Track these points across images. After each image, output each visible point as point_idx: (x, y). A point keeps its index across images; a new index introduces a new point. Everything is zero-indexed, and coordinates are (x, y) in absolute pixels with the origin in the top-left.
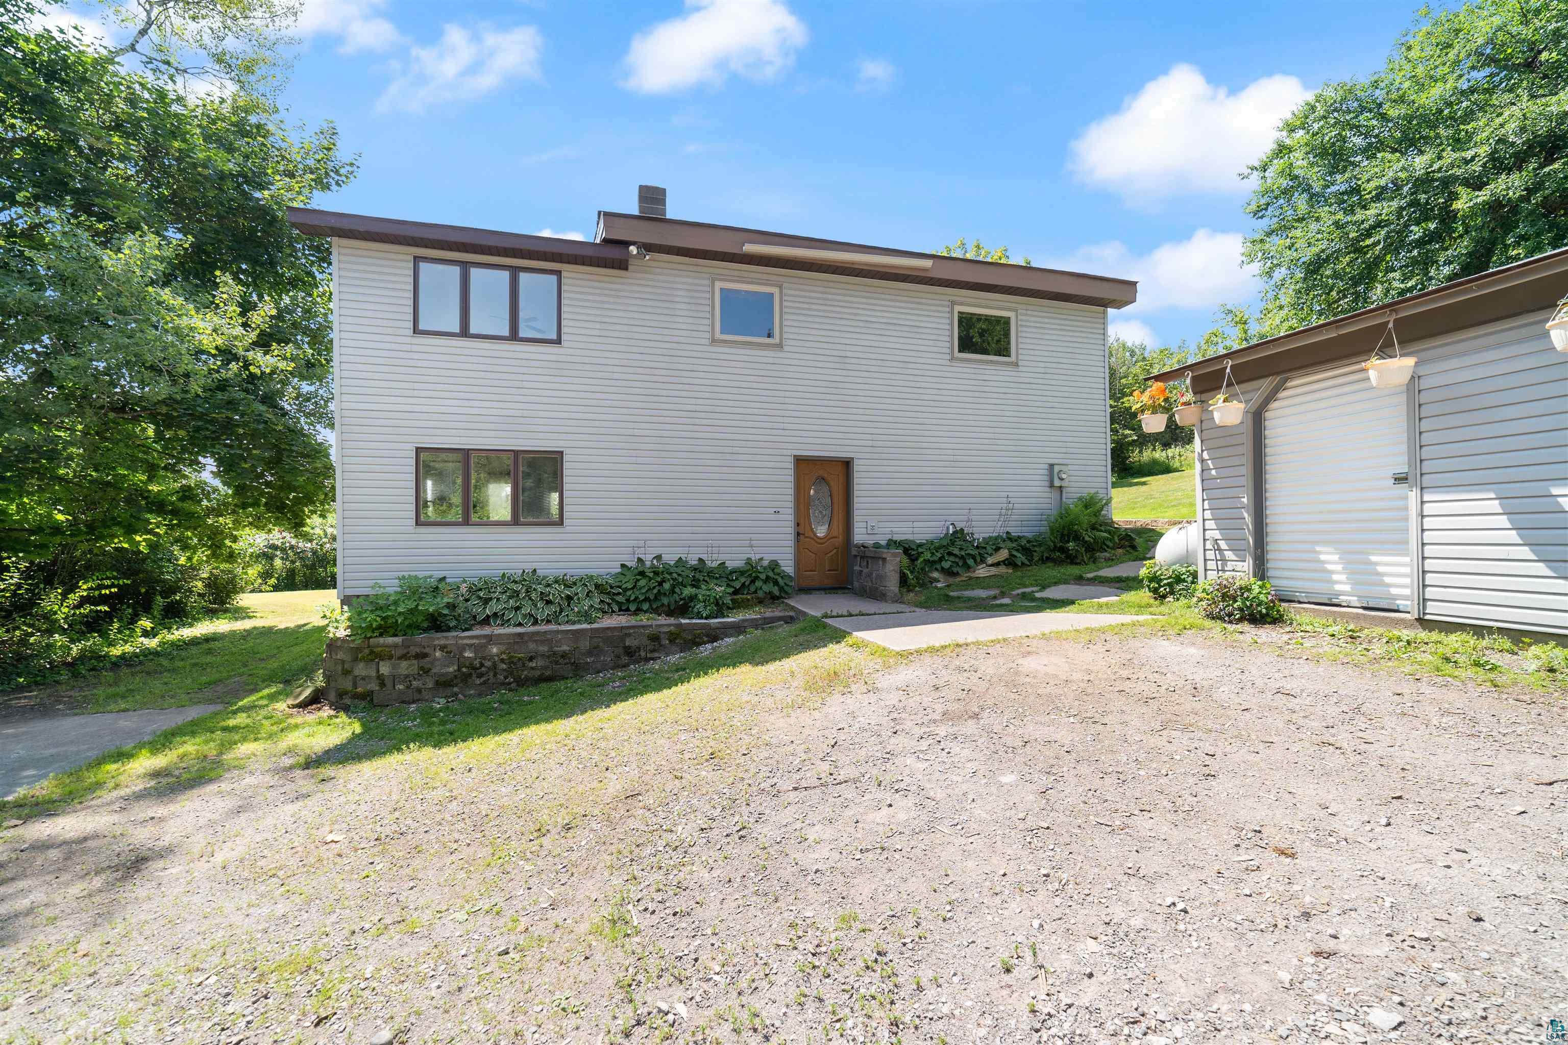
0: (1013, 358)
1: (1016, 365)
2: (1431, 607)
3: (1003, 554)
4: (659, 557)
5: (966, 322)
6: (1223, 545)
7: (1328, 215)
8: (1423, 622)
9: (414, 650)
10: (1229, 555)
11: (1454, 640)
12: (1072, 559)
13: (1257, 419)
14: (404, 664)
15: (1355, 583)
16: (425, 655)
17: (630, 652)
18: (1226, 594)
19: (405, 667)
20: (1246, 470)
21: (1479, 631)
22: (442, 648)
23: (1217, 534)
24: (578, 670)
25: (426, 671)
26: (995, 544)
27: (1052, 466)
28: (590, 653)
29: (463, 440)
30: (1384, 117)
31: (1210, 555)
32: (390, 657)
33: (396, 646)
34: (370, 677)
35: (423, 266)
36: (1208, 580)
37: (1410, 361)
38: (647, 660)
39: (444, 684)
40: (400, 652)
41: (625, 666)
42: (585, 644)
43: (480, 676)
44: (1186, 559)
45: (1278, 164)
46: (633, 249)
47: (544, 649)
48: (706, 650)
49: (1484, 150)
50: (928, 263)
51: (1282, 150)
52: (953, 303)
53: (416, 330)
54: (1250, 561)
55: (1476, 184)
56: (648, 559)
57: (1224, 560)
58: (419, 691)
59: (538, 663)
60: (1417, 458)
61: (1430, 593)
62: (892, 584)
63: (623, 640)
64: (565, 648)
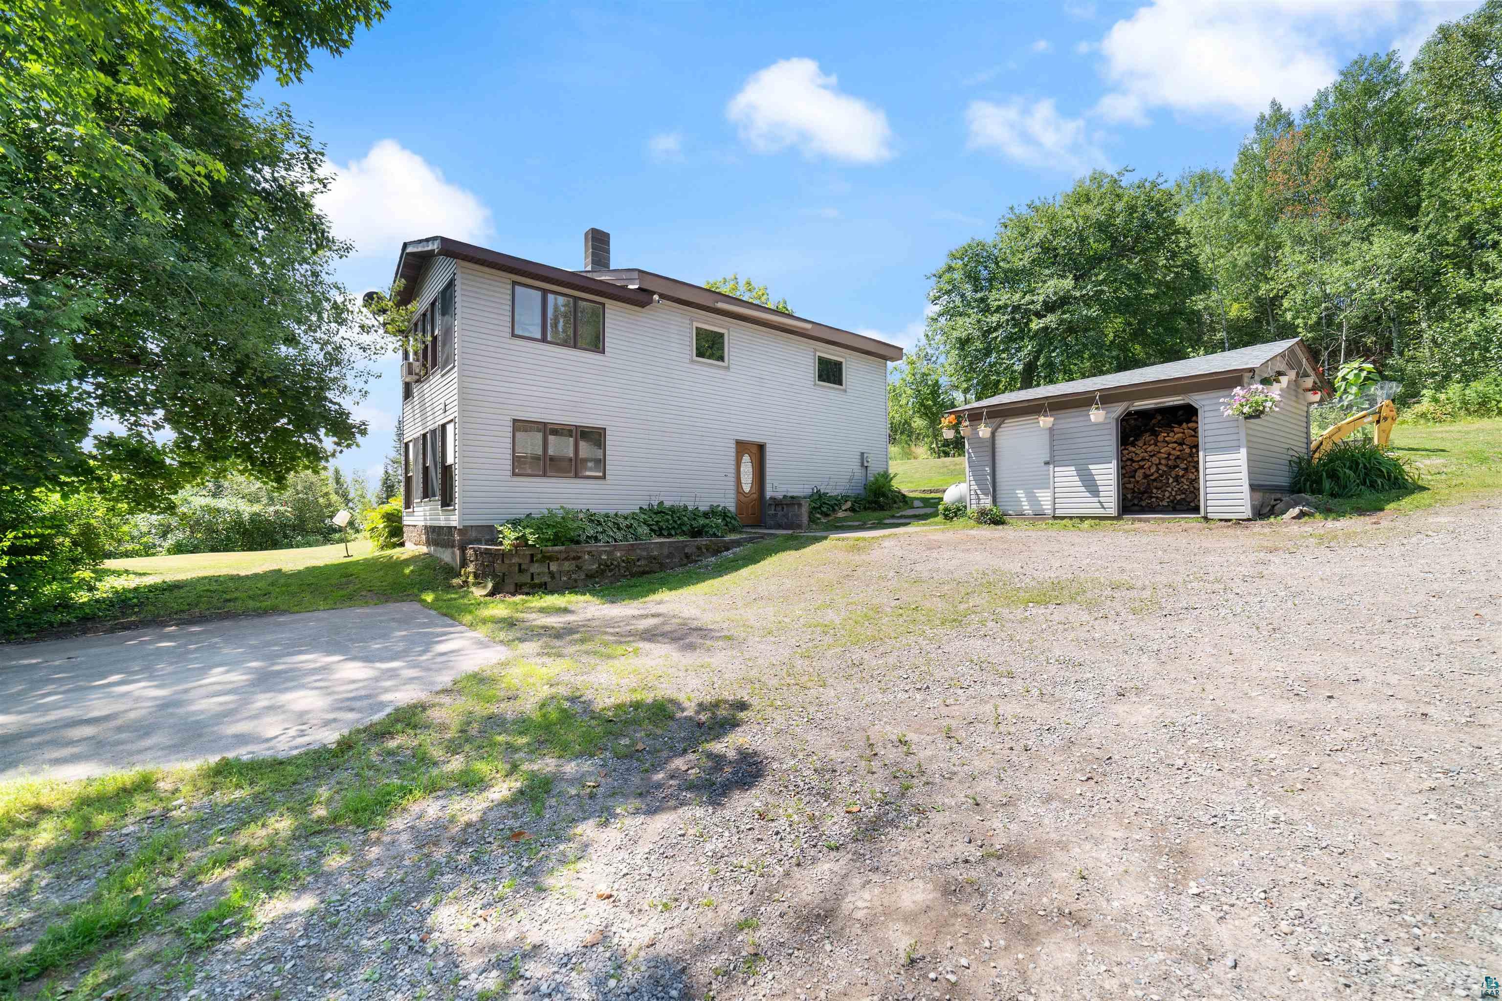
0: (844, 387)
1: (845, 391)
2: (1057, 511)
3: (849, 504)
4: (661, 503)
5: (822, 361)
6: (979, 492)
7: (974, 315)
8: (1055, 518)
9: (572, 554)
10: (981, 496)
11: (1064, 522)
12: (881, 508)
13: (993, 434)
14: (567, 563)
15: (1031, 506)
16: (579, 558)
17: (687, 556)
18: (983, 513)
19: (567, 566)
20: (988, 459)
21: (1071, 518)
22: (589, 553)
23: (976, 487)
24: (662, 567)
25: (579, 568)
26: (846, 498)
27: (863, 454)
28: (668, 557)
29: (543, 416)
30: (998, 266)
31: (973, 497)
32: (558, 559)
33: (560, 552)
34: (543, 573)
35: (518, 289)
36: (973, 508)
37: (1052, 419)
38: (696, 561)
39: (590, 576)
40: (564, 555)
41: (685, 565)
42: (666, 551)
43: (610, 571)
44: (961, 499)
45: (947, 276)
46: (656, 297)
47: (645, 554)
48: (729, 554)
49: (1041, 298)
50: (809, 326)
51: (950, 269)
52: (815, 350)
53: (514, 335)
54: (990, 498)
55: (1039, 315)
56: (655, 503)
57: (979, 499)
58: (576, 581)
59: (642, 563)
60: (1052, 456)
61: (1057, 506)
62: (805, 519)
63: (684, 548)
64: (656, 553)
